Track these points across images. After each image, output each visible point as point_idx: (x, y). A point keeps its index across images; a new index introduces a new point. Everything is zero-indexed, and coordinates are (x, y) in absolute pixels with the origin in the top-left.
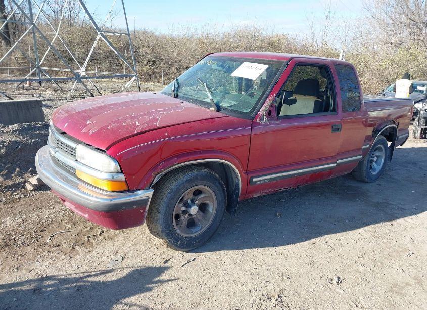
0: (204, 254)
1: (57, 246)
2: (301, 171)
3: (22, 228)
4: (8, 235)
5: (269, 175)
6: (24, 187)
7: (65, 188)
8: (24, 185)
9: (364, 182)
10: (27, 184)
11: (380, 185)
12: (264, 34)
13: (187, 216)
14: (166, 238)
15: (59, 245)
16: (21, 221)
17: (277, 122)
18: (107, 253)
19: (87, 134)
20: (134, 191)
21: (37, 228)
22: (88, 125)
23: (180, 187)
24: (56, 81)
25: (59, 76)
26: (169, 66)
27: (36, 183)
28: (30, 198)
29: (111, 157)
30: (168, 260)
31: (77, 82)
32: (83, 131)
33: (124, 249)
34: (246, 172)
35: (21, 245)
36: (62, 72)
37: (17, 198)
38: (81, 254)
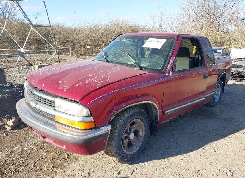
0: (141, 164)
1: (41, 170)
2: (189, 104)
3: (11, 159)
4: (2, 165)
5: (174, 108)
6: (5, 128)
7: (48, 130)
8: (5, 127)
9: (211, 106)
10: (6, 126)
11: (220, 107)
12: (128, 24)
13: (127, 140)
14: (118, 156)
15: (42, 169)
16: (8, 153)
17: (177, 75)
18: (77, 170)
19: (62, 91)
20: (99, 128)
21: (22, 157)
22: (61, 84)
23: (126, 122)
24: (5, 57)
25: (5, 53)
26: (74, 45)
27: (13, 125)
28: (10, 135)
29: (84, 106)
30: (120, 171)
31: (20, 57)
32: (59, 89)
33: (88, 166)
34: (161, 107)
35: (14, 172)
36: (6, 51)
37: (1, 136)
38: (59, 174)
